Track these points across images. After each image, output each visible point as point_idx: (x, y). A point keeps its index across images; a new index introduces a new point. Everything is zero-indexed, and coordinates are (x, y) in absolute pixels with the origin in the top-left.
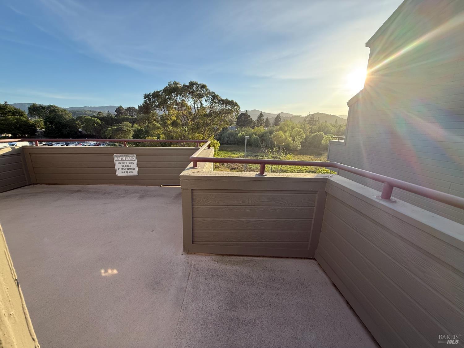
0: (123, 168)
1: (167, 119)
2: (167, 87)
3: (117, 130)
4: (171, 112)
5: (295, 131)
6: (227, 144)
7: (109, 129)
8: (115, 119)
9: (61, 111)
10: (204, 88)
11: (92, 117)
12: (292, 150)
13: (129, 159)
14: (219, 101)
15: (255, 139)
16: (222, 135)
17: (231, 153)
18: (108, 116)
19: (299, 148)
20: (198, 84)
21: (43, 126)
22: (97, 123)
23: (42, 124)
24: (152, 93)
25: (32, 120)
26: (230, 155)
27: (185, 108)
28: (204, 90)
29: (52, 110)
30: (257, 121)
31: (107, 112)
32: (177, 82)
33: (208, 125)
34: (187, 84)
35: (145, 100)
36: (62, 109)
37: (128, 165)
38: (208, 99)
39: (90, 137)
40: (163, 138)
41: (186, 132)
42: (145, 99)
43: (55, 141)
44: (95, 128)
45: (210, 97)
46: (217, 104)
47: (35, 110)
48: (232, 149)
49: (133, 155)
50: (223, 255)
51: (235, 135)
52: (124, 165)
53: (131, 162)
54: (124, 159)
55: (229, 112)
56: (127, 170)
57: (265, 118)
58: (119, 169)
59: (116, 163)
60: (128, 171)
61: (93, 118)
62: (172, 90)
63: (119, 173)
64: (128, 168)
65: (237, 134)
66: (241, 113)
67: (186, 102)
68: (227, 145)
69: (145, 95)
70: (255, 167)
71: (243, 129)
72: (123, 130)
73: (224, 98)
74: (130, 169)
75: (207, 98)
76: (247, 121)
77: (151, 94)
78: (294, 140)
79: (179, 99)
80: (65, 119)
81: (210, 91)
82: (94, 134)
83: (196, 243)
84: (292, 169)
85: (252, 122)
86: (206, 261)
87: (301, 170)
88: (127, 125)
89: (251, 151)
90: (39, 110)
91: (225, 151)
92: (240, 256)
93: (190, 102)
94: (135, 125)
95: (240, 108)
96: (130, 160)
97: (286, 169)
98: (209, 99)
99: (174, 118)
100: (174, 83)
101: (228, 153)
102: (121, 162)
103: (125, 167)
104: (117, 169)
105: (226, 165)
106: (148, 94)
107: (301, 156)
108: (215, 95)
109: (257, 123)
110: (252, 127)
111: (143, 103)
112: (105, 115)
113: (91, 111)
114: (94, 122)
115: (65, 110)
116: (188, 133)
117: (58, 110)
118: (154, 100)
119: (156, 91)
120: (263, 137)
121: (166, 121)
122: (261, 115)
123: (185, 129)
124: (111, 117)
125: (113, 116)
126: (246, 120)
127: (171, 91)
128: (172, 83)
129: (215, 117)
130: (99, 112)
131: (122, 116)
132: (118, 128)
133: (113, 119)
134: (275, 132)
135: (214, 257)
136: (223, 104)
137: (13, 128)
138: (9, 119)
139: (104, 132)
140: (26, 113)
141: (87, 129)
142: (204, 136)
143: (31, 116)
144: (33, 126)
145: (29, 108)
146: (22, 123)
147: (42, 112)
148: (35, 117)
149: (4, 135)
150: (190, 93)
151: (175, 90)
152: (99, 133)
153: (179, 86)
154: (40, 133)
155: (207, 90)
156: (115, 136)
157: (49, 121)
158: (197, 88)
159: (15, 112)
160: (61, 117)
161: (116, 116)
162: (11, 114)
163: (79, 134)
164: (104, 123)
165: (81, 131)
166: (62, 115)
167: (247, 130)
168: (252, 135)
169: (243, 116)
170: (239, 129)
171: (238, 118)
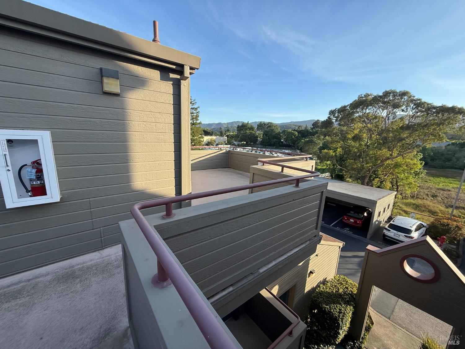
1: (347, 133)
2: (355, 101)
3: (308, 142)
7: (303, 140)
8: (311, 133)
9: (274, 127)
10: (405, 95)
18: (305, 129)
20: (396, 92)
21: (262, 138)
22: (295, 135)
23: (262, 135)
24: (339, 108)
25: (257, 133)
28: (406, 97)
29: (270, 125)
31: (305, 126)
32: (369, 94)
34: (381, 94)
35: (330, 115)
39: (287, 146)
44: (292, 140)
45: (412, 105)
47: (261, 126)
61: (293, 131)
62: (358, 104)
72: (313, 142)
75: (406, 108)
77: (337, 110)
80: (275, 132)
82: (291, 144)
88: (318, 138)
94: (327, 137)
106: (334, 109)
111: (327, 118)
112: (303, 129)
113: (295, 125)
114: (293, 134)
115: (276, 126)
117: (272, 125)
118: (339, 114)
119: (343, 105)
124: (307, 130)
125: (309, 129)
127: (356, 105)
128: (363, 95)
130: (300, 126)
131: (316, 129)
132: (309, 140)
133: (308, 132)
137: (247, 138)
138: (247, 132)
139: (298, 143)
140: (256, 128)
141: (287, 140)
142: (392, 153)
143: (258, 130)
144: (257, 137)
145: (258, 125)
146: (252, 135)
147: (263, 128)
148: (259, 131)
149: (242, 143)
150: (384, 103)
151: (363, 103)
152: (294, 144)
153: (370, 97)
154: (259, 142)
155: (410, 97)
156: (305, 146)
157: (266, 134)
158: (394, 97)
159: (251, 128)
160: (273, 130)
161: (312, 129)
162: (248, 129)
163: (281, 143)
164: (300, 135)
165: (282, 142)
166: (274, 129)
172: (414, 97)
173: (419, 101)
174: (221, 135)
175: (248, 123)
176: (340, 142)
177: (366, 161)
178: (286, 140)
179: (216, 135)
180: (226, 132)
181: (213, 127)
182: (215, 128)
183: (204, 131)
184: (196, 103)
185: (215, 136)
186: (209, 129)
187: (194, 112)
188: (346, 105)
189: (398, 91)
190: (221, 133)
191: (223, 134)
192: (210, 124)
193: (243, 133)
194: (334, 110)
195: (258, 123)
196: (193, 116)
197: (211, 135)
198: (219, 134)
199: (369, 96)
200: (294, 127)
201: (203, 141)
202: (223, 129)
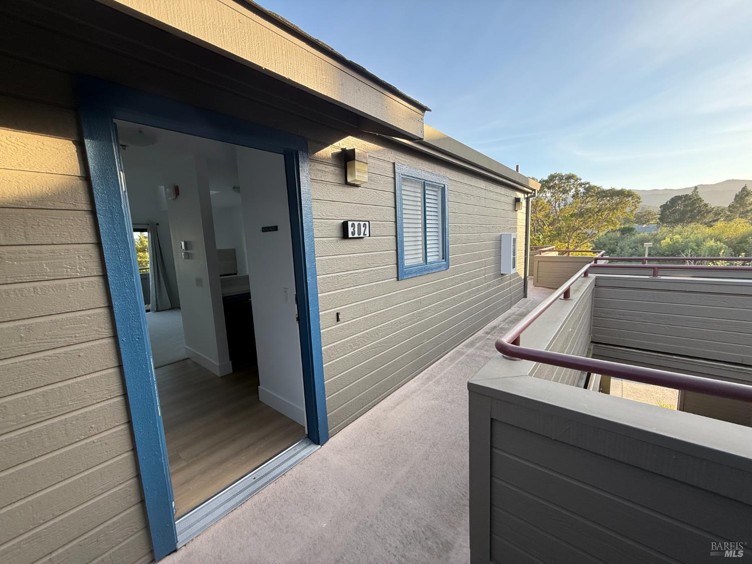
10: (572, 178)
14: (597, 194)
15: (712, 249)
16: (619, 244)
20: (561, 176)
28: (572, 181)
30: (732, 207)
33: (575, 229)
34: (547, 178)
41: (539, 241)
45: (582, 189)
46: (595, 198)
65: (659, 241)
66: (676, 196)
71: (679, 228)
73: (606, 188)
76: (692, 210)
81: (582, 181)
85: (711, 211)
109: (730, 211)
110: (710, 222)
116: (543, 243)
122: (744, 194)
123: (539, 237)
126: (689, 208)
129: (590, 217)
136: (606, 197)
155: (576, 181)
158: (560, 180)
167: (690, 230)
168: (704, 241)
169: (680, 202)
170: (665, 229)
171: (664, 208)
172: (580, 179)
173: (587, 186)
189: (563, 174)
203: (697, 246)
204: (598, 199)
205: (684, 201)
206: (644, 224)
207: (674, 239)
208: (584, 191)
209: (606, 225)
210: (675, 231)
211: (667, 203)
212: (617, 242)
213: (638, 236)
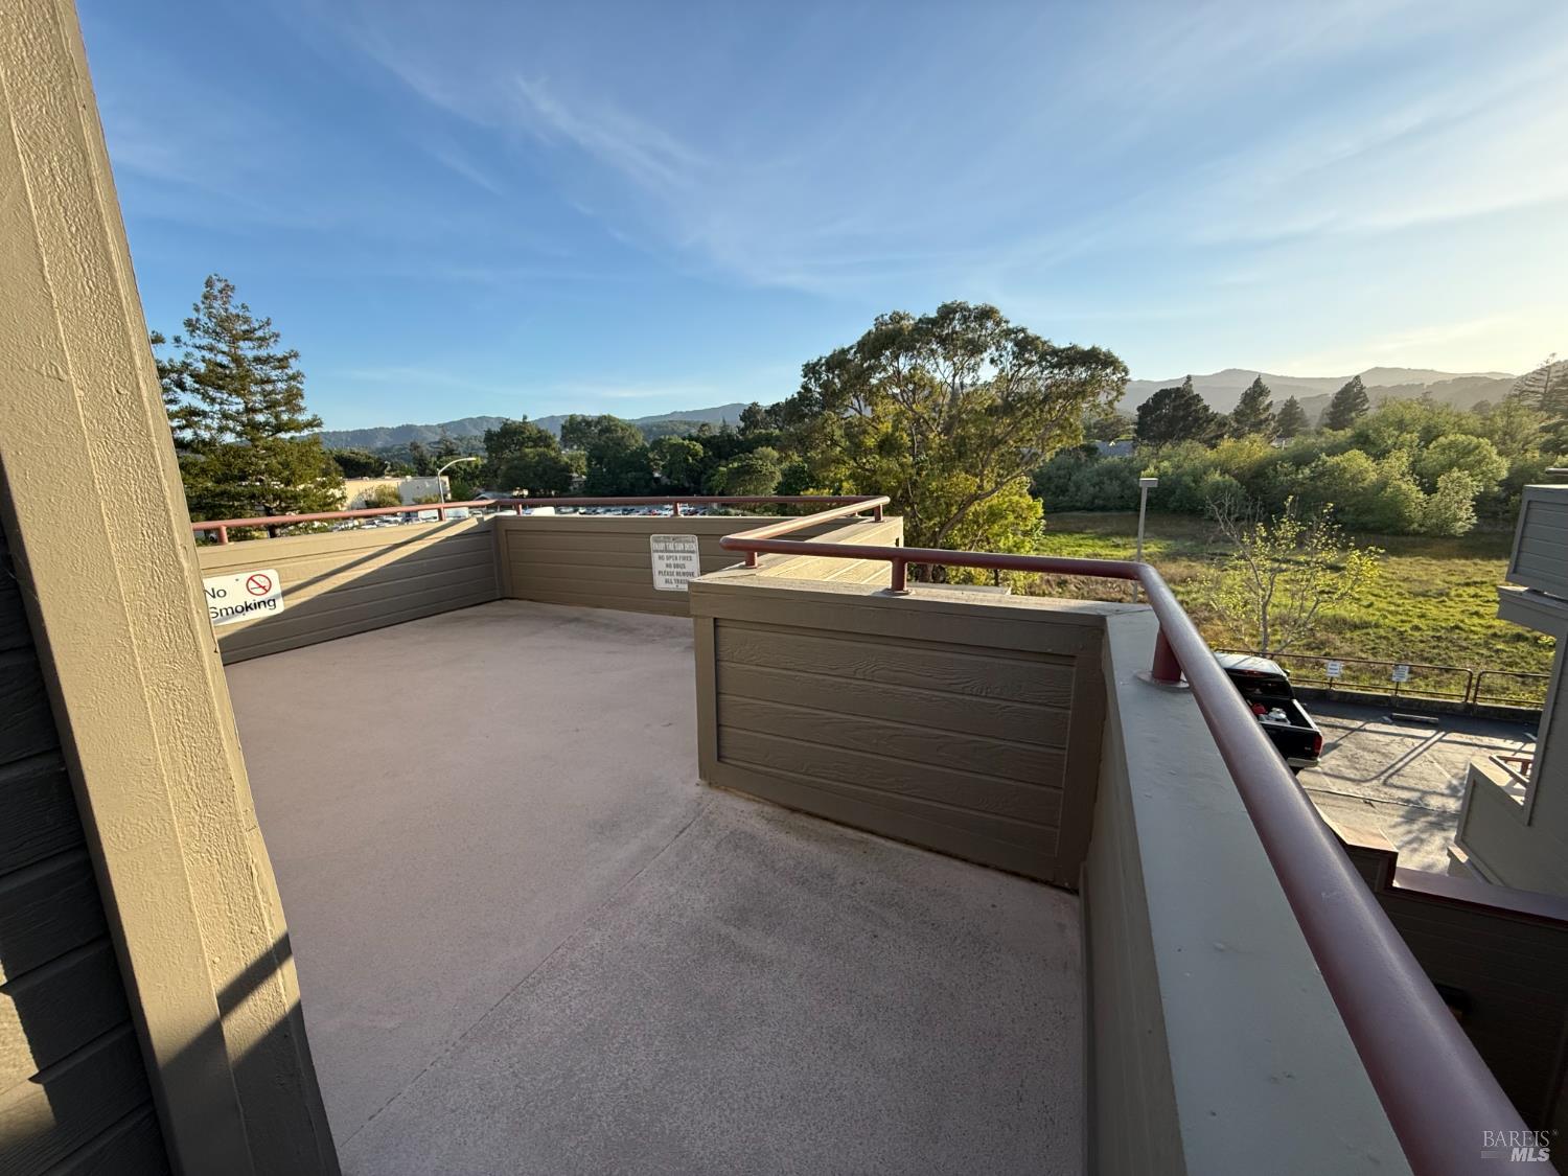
0: (668, 569)
1: (865, 432)
2: (869, 333)
3: (739, 472)
4: (879, 409)
5: (1444, 449)
6: (1092, 510)
7: (722, 469)
8: (738, 441)
9: (622, 430)
10: (989, 318)
11: (684, 439)
12: (1416, 534)
13: (680, 547)
14: (1042, 358)
15: (1218, 488)
16: (1074, 478)
17: (1101, 543)
18: (722, 432)
19: (1461, 527)
20: (967, 309)
21: (585, 470)
22: (694, 455)
23: (583, 463)
24: (827, 355)
25: (566, 454)
26: (1098, 550)
27: (926, 392)
28: (990, 324)
29: (606, 425)
30: (1239, 414)
31: (721, 422)
32: (902, 313)
33: (996, 442)
34: (933, 314)
35: (806, 379)
36: (623, 421)
37: (678, 562)
38: (1001, 356)
39: (676, 491)
40: (851, 491)
42: (805, 377)
43: (603, 505)
44: (689, 469)
45: (1010, 345)
46: (1036, 368)
47: (575, 429)
48: (1109, 529)
49: (690, 537)
50: (794, 810)
51: (1126, 473)
52: (671, 562)
53: (686, 555)
54: (671, 546)
55: (1080, 391)
56: (676, 577)
57: (1276, 400)
58: (659, 572)
59: (655, 556)
60: (679, 578)
61: (686, 442)
63: (660, 583)
64: (679, 570)
65: (1137, 473)
66: (1162, 390)
67: (929, 372)
68: (1090, 515)
69: (807, 366)
70: (1202, 600)
71: (1166, 449)
72: (754, 472)
73: (1061, 343)
74: (684, 574)
75: (997, 354)
76: (1184, 418)
77: (823, 361)
78: (1430, 489)
79: (904, 364)
80: (627, 448)
81: (1011, 326)
82: (687, 485)
83: (728, 761)
84: (1402, 621)
85: (1212, 420)
86: (742, 812)
87: (1457, 627)
88: (767, 457)
89: (1193, 537)
90: (580, 430)
91: (1077, 536)
92: (838, 823)
93: (941, 371)
95: (1127, 373)
96: (683, 551)
97: (1366, 618)
98: (1004, 353)
99: (886, 427)
100: (891, 319)
101: (1091, 542)
102: (665, 555)
103: (672, 569)
104: (657, 573)
105: (1074, 589)
106: (815, 360)
107: (1468, 562)
108: (1026, 337)
109: (1237, 421)
110: (1212, 439)
111: (799, 389)
112: (717, 432)
113: (685, 423)
114: (689, 451)
115: (629, 425)
116: (926, 474)
117: (616, 425)
118: (831, 376)
119: (838, 348)
120: (1260, 480)
121: (861, 437)
122: (1257, 392)
123: (920, 461)
124: (729, 435)
125: (735, 431)
126: (1181, 413)
127: (877, 344)
128: (887, 318)
129: (1026, 415)
130: (703, 425)
131: (756, 431)
132: (742, 466)
133: (733, 440)
134: (1323, 456)
135: (768, 809)
136: (1059, 366)
137: (532, 475)
138: (526, 455)
139: (709, 479)
140: (558, 439)
141: (671, 473)
142: (982, 480)
143: (565, 446)
144: (567, 468)
145: (563, 427)
146: (548, 463)
147: (585, 435)
148: (571, 447)
149: (516, 493)
150: (942, 341)
151: (894, 340)
152: (697, 481)
153: (907, 324)
154: (577, 486)
155: (998, 324)
156: (733, 487)
157: (596, 455)
158: (965, 322)
159: (539, 438)
160: (619, 443)
161: (742, 431)
162: (531, 444)
163: (653, 484)
164: (710, 453)
165: (657, 478)
166: (623, 438)
167: (1183, 453)
168: (1205, 473)
169: (1167, 401)
170: (1145, 450)
171: (1144, 410)
172: (1007, 322)
173: (1022, 336)
174: (423, 469)
175: (524, 423)
176: (844, 463)
177: (925, 510)
178: (669, 471)
179: (399, 472)
180: (439, 457)
181: (379, 444)
182: (389, 446)
183: (341, 460)
184: (278, 336)
185: (394, 476)
186: (360, 451)
187: (274, 374)
188: (846, 347)
189: (971, 307)
190: (420, 465)
191: (431, 466)
192: (361, 431)
193: (513, 459)
194: (817, 364)
195: (563, 422)
196: (273, 392)
197: (377, 473)
198: (414, 467)
199: (902, 318)
200: (683, 428)
201: (344, 498)
202: (425, 448)
203: (1194, 481)
204: (1042, 372)
205: (1174, 400)
206: (1110, 441)
207: (1162, 468)
208: (1015, 349)
209: (1059, 435)
210: (1161, 453)
211: (1148, 401)
212: (1070, 475)
213: (1103, 461)
